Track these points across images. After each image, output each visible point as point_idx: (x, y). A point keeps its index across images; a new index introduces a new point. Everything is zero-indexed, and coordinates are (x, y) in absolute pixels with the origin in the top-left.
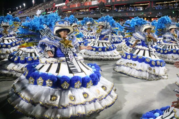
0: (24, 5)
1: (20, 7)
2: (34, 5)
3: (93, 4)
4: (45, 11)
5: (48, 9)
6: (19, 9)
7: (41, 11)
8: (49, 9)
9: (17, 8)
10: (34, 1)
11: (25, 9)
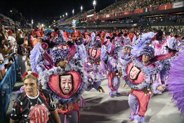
0: (67, 14)
1: (63, 16)
2: (73, 15)
3: (107, 17)
4: (78, 20)
5: (80, 19)
6: (62, 17)
7: (75, 21)
8: (82, 19)
9: (61, 17)
10: (74, 12)
11: (67, 18)
